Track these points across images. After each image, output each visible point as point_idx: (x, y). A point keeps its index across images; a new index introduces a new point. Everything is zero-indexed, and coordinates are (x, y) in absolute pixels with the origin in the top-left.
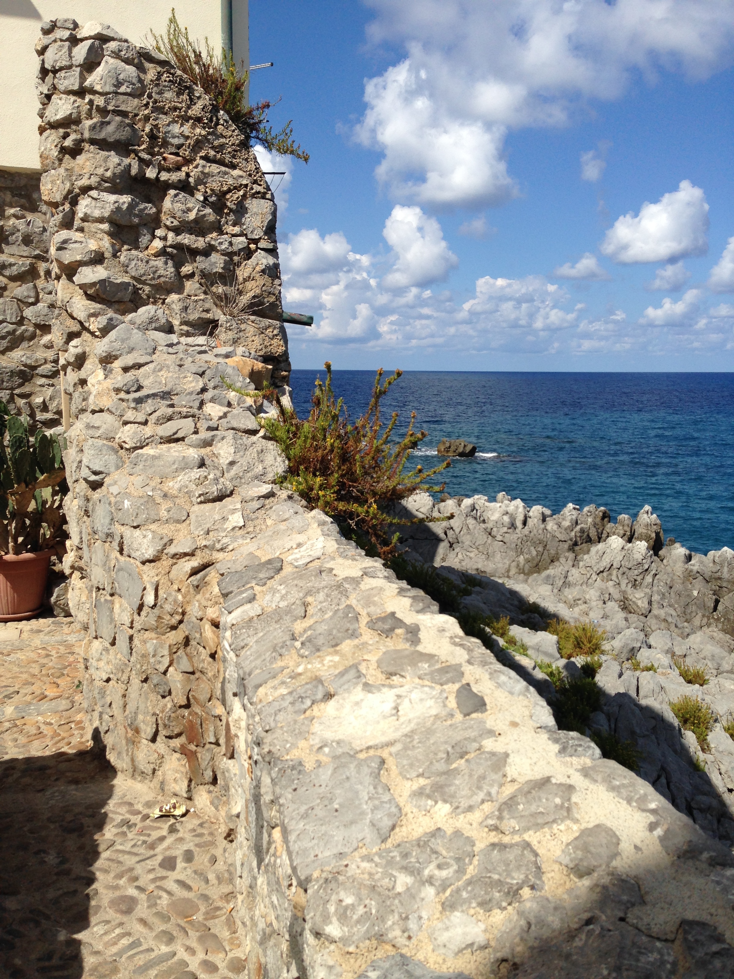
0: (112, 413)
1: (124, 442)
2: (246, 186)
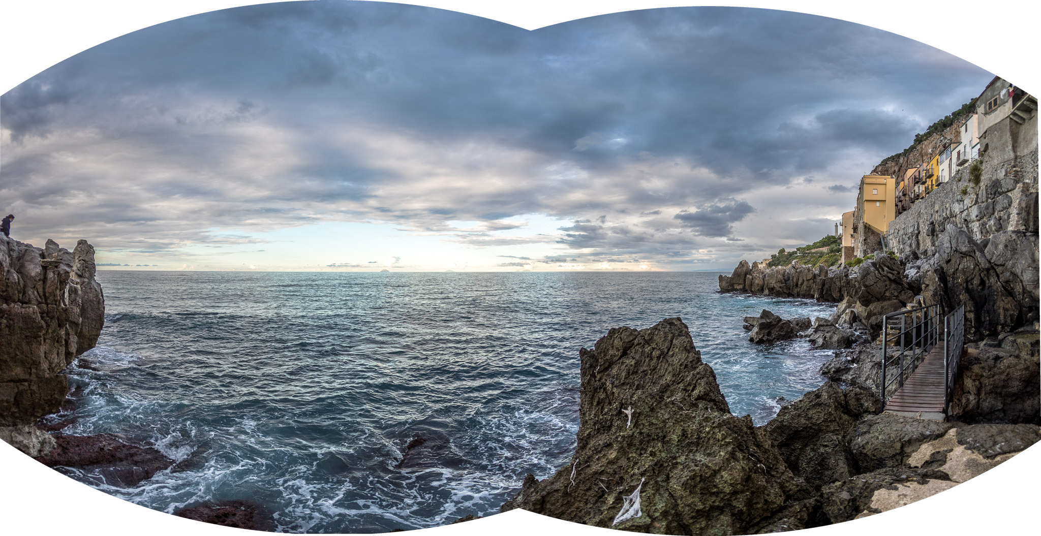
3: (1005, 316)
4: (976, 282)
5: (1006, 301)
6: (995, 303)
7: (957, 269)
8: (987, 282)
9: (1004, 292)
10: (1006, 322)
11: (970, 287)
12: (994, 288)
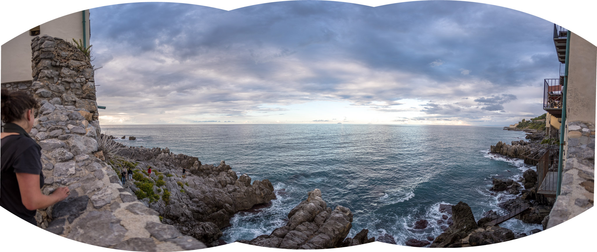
0: (37, 128)
1: (38, 138)
2: (85, 65)
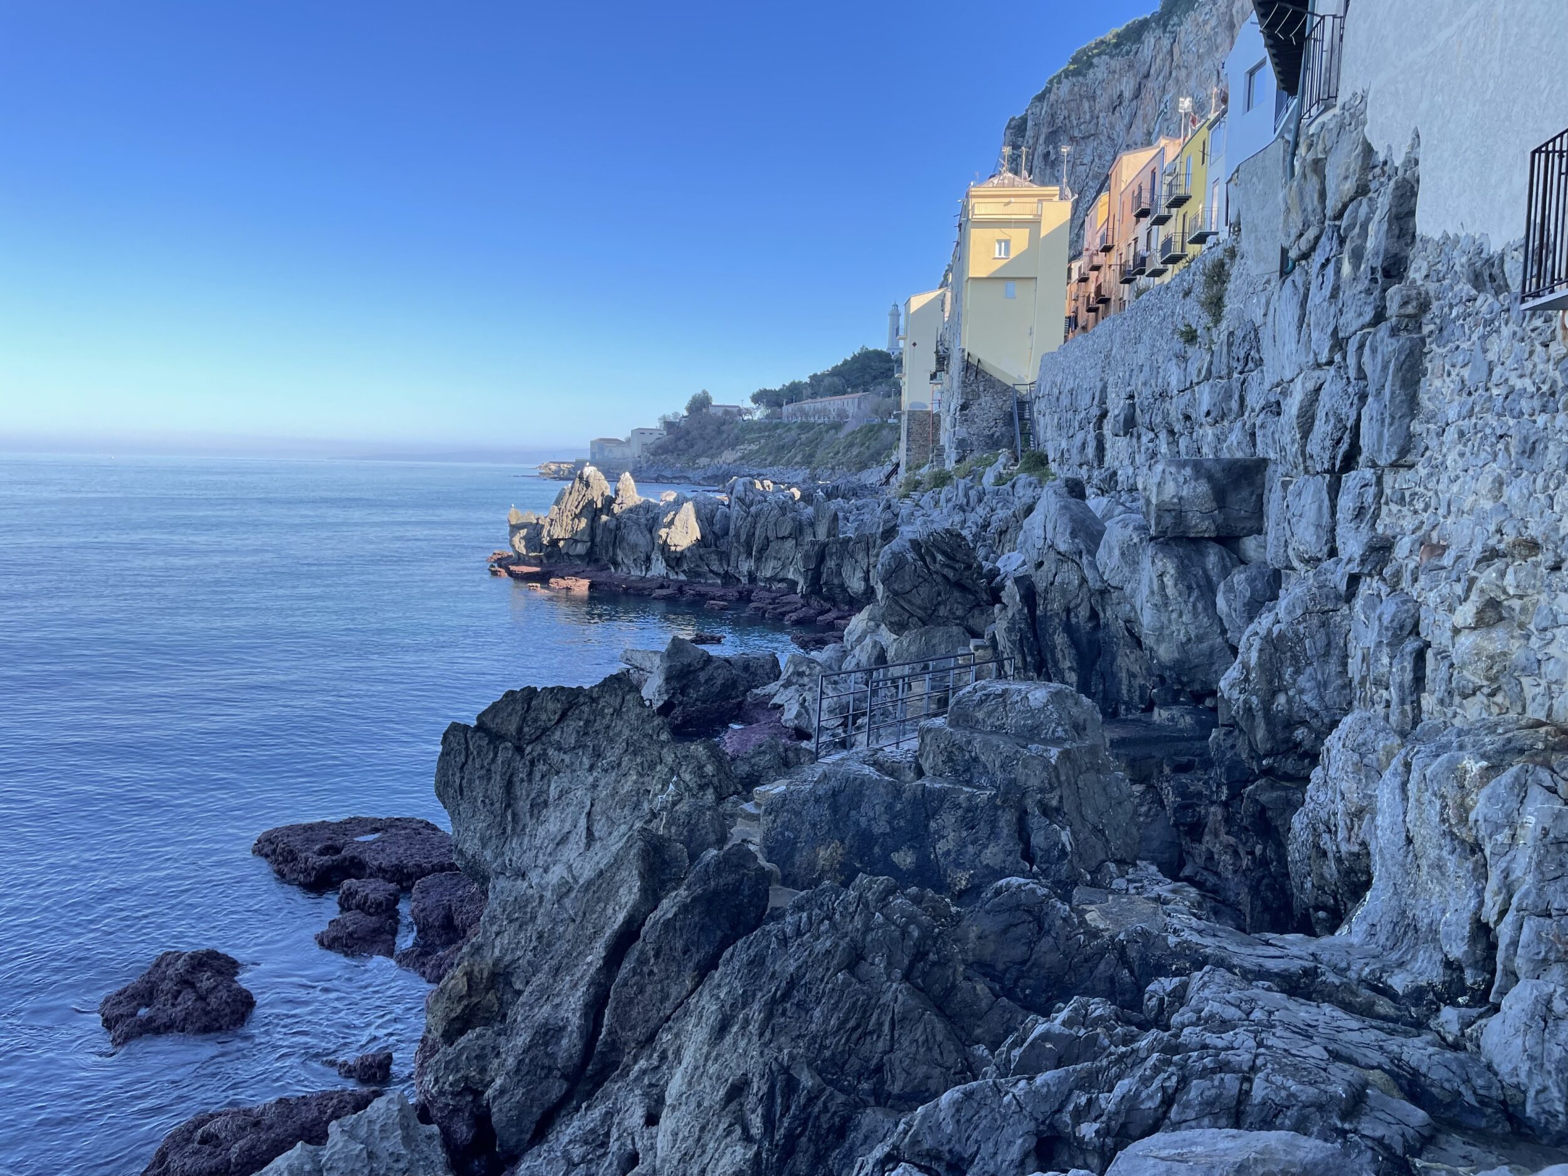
3: (1130, 686)
4: (1084, 612)
5: (1132, 657)
6: (1113, 659)
7: (1052, 584)
8: (1102, 615)
9: (1129, 639)
10: (1131, 699)
11: (1074, 620)
12: (1113, 629)
